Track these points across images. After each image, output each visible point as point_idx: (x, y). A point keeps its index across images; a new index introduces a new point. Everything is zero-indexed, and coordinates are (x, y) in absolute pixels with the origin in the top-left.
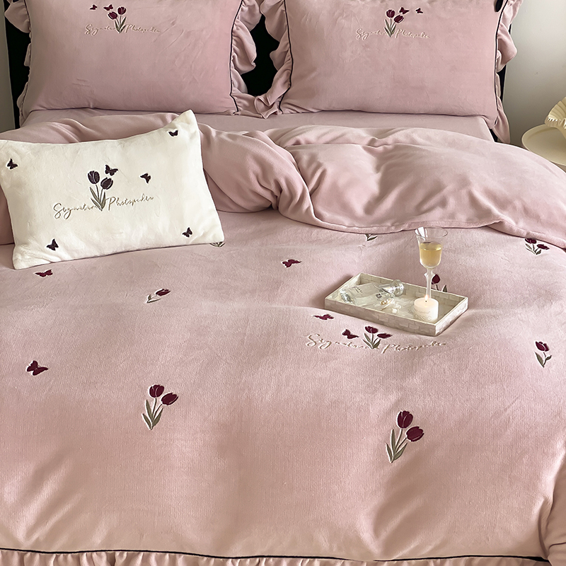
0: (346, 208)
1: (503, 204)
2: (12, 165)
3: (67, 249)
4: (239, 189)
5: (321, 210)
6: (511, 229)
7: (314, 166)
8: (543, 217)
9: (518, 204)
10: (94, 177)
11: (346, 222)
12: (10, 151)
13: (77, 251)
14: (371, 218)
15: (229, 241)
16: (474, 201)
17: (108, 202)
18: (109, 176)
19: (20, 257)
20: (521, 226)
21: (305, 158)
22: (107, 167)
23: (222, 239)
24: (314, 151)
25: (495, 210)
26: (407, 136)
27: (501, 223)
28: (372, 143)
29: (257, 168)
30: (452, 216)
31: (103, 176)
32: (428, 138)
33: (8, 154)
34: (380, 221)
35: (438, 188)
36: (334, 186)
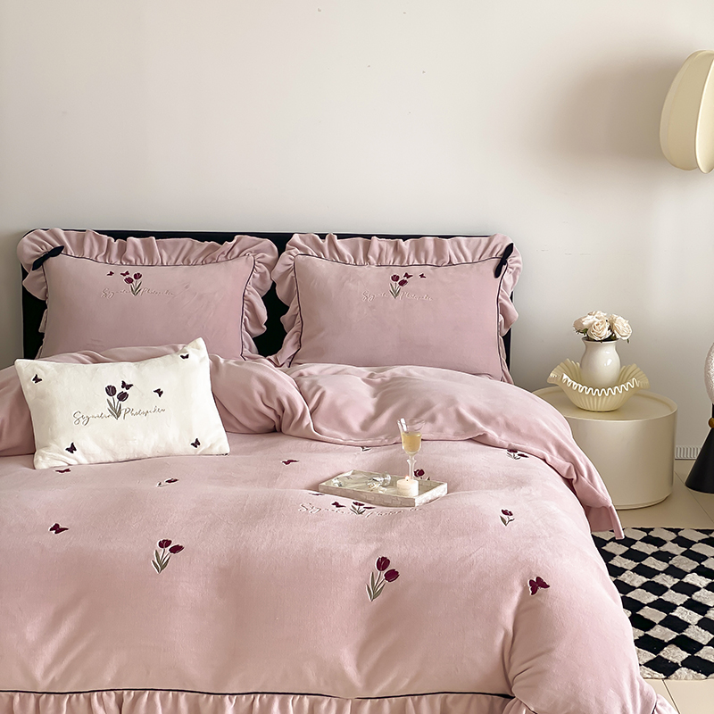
0: (343, 425)
1: (487, 420)
2: (37, 380)
3: (84, 453)
4: (244, 409)
5: (319, 426)
6: (495, 441)
7: (314, 389)
8: (523, 431)
9: (500, 419)
10: (111, 390)
11: (343, 437)
12: (36, 368)
13: (93, 455)
14: (366, 434)
15: (232, 453)
16: (460, 417)
17: (123, 412)
18: (124, 390)
19: (41, 459)
20: (503, 438)
21: (306, 383)
22: (123, 383)
23: (228, 451)
24: (316, 378)
25: (480, 425)
26: (404, 371)
27: (485, 435)
28: (371, 376)
29: (262, 389)
30: (441, 430)
31: (119, 390)
32: (423, 373)
33: (33, 370)
34: (375, 436)
35: (428, 406)
36: (333, 406)
